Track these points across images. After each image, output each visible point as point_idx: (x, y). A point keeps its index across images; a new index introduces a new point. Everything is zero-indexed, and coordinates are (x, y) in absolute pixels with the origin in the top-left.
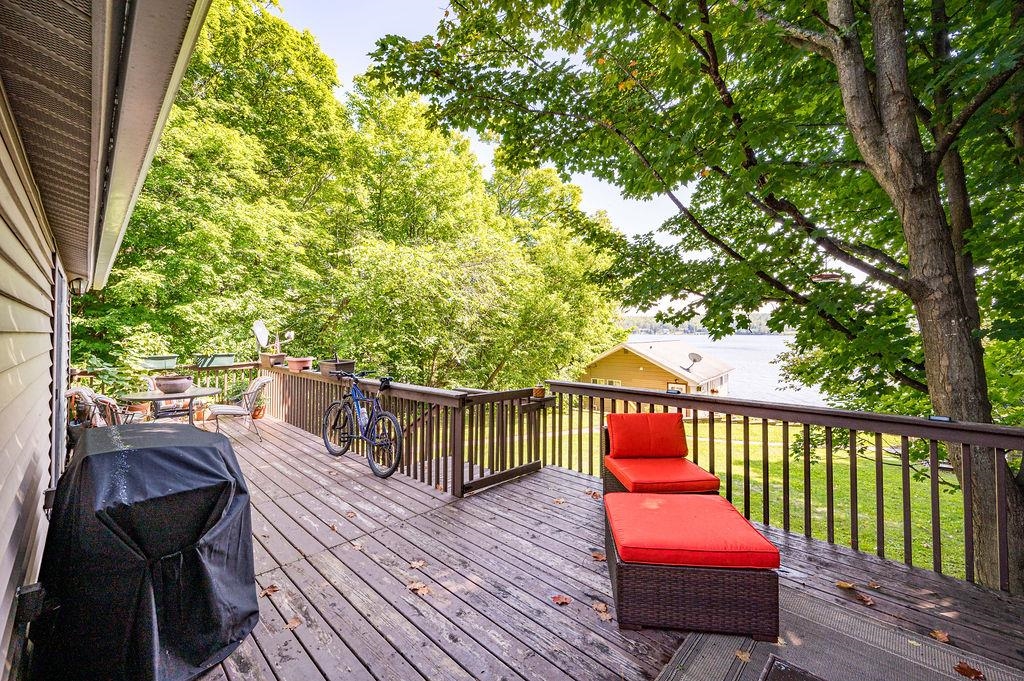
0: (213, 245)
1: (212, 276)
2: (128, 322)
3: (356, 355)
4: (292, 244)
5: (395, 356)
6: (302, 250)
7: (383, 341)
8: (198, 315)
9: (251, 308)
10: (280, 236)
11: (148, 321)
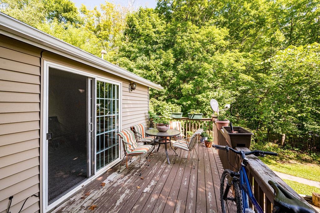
0: (207, 71)
1: (207, 83)
2: (185, 101)
3: (275, 117)
4: (239, 66)
5: (302, 119)
6: (244, 68)
7: (293, 109)
8: (203, 98)
9: (221, 94)
10: (235, 64)
11: (190, 100)
